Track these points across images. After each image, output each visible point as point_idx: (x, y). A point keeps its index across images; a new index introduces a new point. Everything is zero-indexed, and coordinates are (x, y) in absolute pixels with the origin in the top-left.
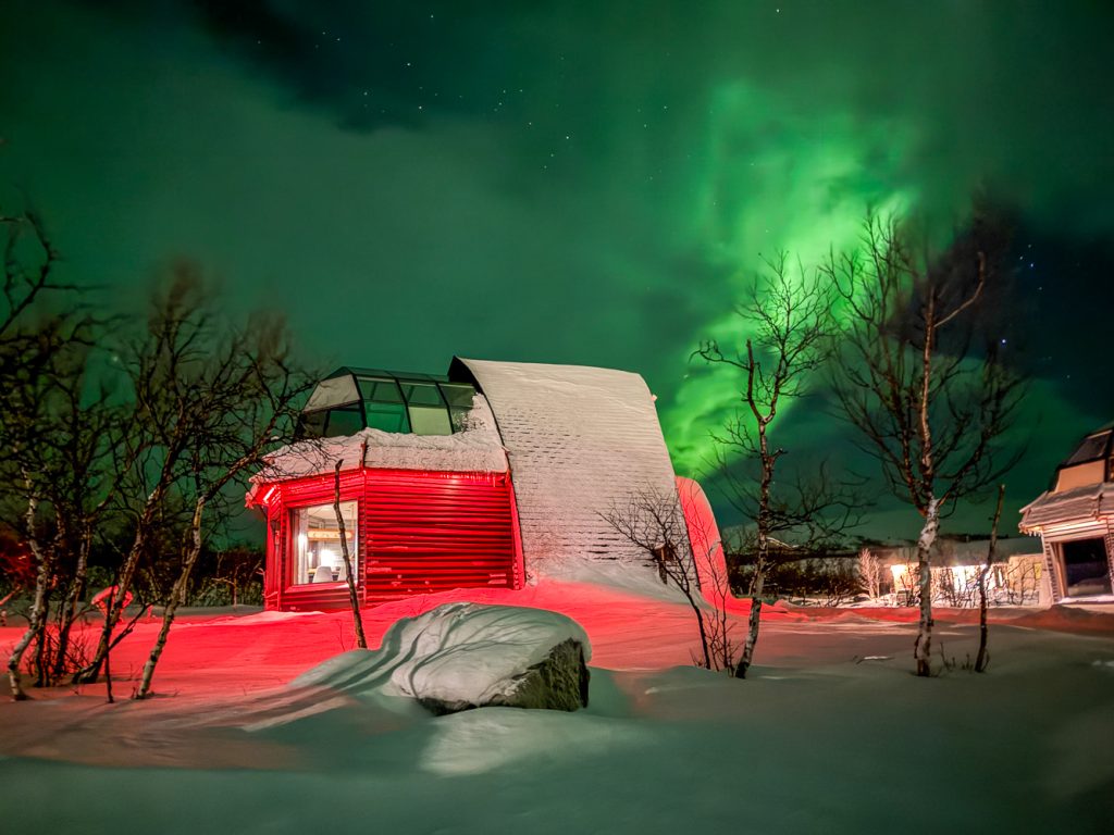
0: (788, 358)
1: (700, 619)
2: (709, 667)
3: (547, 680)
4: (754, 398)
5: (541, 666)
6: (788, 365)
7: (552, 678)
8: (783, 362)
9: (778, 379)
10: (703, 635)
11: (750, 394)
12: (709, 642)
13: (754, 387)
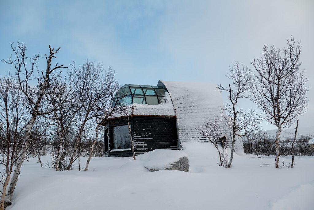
0: (241, 88)
1: (220, 154)
2: (222, 166)
3: (179, 166)
4: (231, 98)
5: (177, 162)
6: (240, 90)
7: (180, 165)
8: (239, 89)
9: (238, 94)
10: (221, 158)
11: (230, 97)
12: (222, 159)
13: (231, 96)
